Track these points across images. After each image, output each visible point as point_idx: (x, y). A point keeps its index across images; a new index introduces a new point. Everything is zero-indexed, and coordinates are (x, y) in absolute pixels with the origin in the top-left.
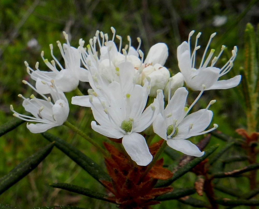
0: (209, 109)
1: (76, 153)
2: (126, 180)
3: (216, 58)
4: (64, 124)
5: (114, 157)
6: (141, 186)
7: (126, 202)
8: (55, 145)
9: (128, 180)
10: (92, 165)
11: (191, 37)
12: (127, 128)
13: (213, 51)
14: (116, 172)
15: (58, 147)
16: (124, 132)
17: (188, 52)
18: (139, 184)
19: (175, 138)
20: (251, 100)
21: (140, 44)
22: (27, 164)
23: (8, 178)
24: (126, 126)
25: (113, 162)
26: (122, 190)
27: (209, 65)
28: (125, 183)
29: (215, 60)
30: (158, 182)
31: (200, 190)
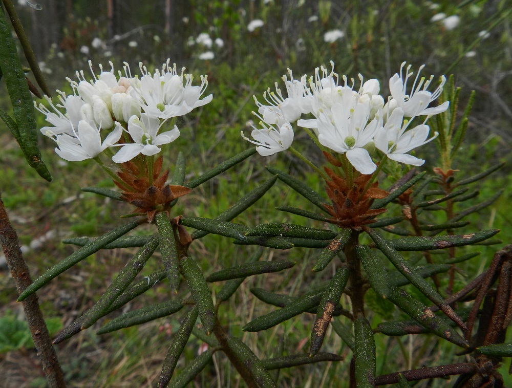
0: (426, 124)
1: (297, 184)
2: (346, 200)
3: (428, 82)
4: (289, 149)
5: (334, 179)
6: (359, 205)
7: (346, 220)
8: (278, 177)
9: (348, 199)
10: (312, 193)
11: (403, 68)
12: (350, 143)
13: (423, 79)
14: (337, 192)
15: (281, 179)
16: (347, 147)
17: (401, 80)
18: (357, 203)
19: (395, 152)
20: (446, 142)
21: (353, 84)
22: (254, 194)
23: (237, 206)
24: (349, 142)
25: (333, 184)
26: (342, 210)
27: (422, 89)
28: (345, 203)
29: (428, 83)
30: (376, 200)
31: (409, 214)
